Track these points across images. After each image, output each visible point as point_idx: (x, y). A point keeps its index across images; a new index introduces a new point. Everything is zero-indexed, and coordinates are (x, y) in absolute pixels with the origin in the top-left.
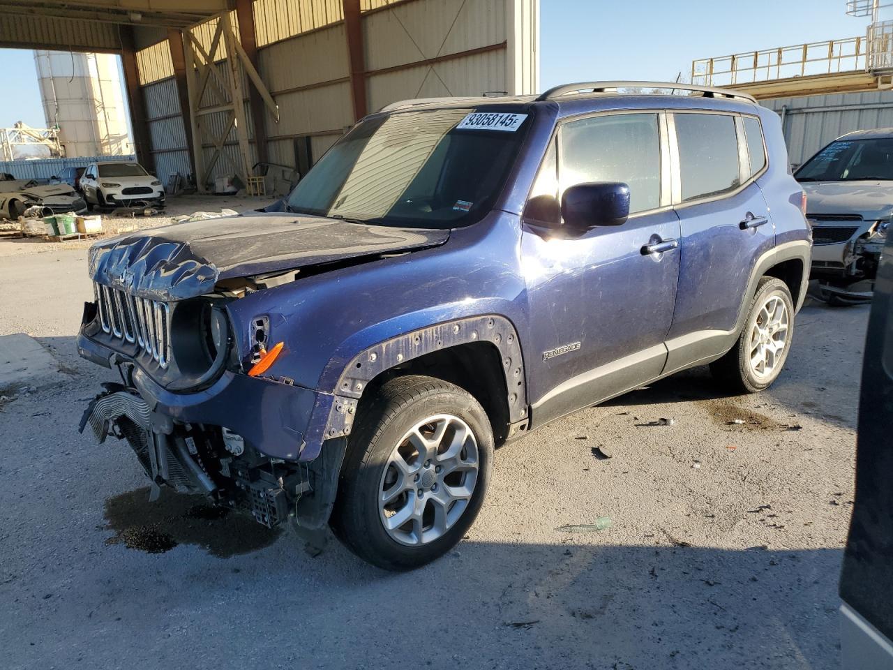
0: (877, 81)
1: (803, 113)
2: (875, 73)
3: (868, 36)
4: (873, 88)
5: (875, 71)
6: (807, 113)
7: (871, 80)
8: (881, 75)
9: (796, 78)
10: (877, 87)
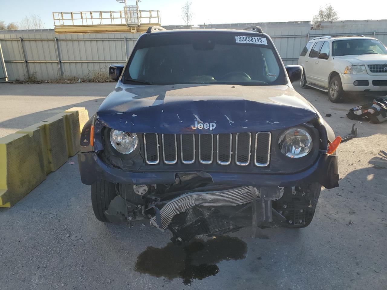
0: (130, 29)
1: (132, 40)
2: (129, 26)
3: (125, 11)
4: (129, 31)
5: (129, 25)
6: (133, 40)
7: (128, 28)
8: (131, 26)
9: (99, 25)
10: (130, 31)
